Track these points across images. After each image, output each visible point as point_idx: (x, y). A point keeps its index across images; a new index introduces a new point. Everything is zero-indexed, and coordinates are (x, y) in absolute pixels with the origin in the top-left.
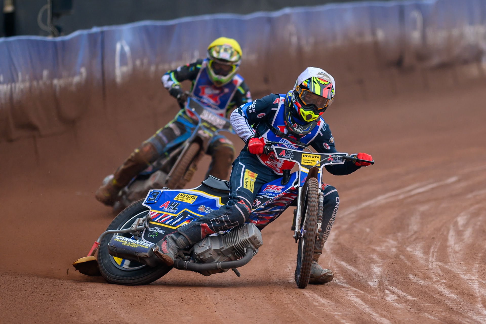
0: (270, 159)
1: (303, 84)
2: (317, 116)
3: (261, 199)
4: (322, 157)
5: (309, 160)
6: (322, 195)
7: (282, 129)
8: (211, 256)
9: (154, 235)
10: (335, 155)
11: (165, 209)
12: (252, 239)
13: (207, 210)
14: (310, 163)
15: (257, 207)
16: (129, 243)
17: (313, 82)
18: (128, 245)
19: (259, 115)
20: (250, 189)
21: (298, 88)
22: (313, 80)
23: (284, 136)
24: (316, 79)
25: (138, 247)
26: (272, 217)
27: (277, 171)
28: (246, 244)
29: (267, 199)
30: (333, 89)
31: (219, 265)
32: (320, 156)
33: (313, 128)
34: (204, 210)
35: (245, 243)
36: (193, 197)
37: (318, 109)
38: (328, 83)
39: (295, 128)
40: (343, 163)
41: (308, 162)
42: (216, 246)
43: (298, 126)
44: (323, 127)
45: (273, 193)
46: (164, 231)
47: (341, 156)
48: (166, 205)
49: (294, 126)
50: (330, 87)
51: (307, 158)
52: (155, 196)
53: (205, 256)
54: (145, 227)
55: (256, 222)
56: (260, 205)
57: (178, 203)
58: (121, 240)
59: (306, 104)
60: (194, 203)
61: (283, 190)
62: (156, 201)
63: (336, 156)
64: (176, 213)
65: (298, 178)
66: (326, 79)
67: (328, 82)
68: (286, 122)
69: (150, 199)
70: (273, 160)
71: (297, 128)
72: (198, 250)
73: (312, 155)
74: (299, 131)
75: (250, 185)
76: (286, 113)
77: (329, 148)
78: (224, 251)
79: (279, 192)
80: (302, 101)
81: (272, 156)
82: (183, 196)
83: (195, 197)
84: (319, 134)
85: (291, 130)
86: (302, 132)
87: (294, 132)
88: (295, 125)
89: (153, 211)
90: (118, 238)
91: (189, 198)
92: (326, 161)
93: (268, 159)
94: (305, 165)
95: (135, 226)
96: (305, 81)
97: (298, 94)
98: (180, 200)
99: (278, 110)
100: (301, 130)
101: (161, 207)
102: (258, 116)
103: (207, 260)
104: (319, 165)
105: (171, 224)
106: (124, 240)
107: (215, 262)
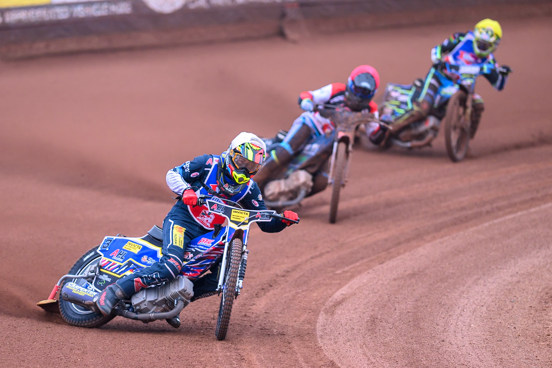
0: (201, 215)
1: (237, 149)
2: (249, 179)
3: (193, 252)
4: (251, 214)
5: (238, 216)
6: (246, 252)
7: (214, 188)
8: (146, 306)
9: (102, 283)
10: (263, 212)
11: (114, 257)
12: (181, 292)
13: (149, 260)
14: (239, 219)
15: (189, 260)
16: (78, 291)
17: (246, 148)
18: (77, 293)
19: (193, 175)
20: (179, 245)
21: (232, 152)
22: (246, 146)
23: (216, 194)
24: (249, 145)
25: (86, 295)
26: (203, 269)
27: (208, 226)
28: (177, 296)
29: (198, 253)
30: (265, 154)
31: (152, 315)
32: (248, 213)
33: (243, 188)
34: (146, 260)
35: (175, 296)
36: (139, 247)
37: (250, 172)
38: (260, 149)
39: (227, 188)
40: (270, 221)
41: (237, 218)
42: (151, 297)
43: (230, 186)
44: (252, 186)
45: (205, 246)
46: (110, 279)
47: (268, 214)
48: (115, 253)
49: (225, 186)
50: (261, 152)
51: (237, 214)
52: (108, 244)
53: (140, 307)
54: (96, 275)
55: (188, 274)
56: (192, 258)
57: (125, 252)
58: (72, 287)
59: (238, 168)
60: (139, 252)
61: (213, 243)
62: (107, 249)
63: (264, 214)
64: (122, 262)
65: (226, 233)
66: (258, 145)
67: (260, 147)
68: (218, 182)
69: (104, 247)
70: (205, 216)
71: (228, 188)
72: (136, 301)
73: (241, 211)
74: (230, 191)
75: (180, 241)
76: (218, 174)
77: (258, 205)
78: (158, 302)
79: (209, 246)
80: (235, 164)
81: (204, 212)
82: (130, 245)
83: (140, 247)
84: (248, 193)
85: (223, 190)
86: (232, 192)
87: (226, 192)
88: (227, 185)
89: (105, 258)
90: (70, 285)
91: (135, 248)
92: (254, 218)
93: (200, 215)
94: (235, 221)
95: (87, 273)
96: (239, 146)
97: (232, 158)
98: (128, 249)
99: (211, 170)
100: (231, 190)
101: (111, 255)
102: (191, 176)
103: (143, 310)
104: (247, 222)
105: (116, 273)
106: (75, 287)
107: (150, 312)
